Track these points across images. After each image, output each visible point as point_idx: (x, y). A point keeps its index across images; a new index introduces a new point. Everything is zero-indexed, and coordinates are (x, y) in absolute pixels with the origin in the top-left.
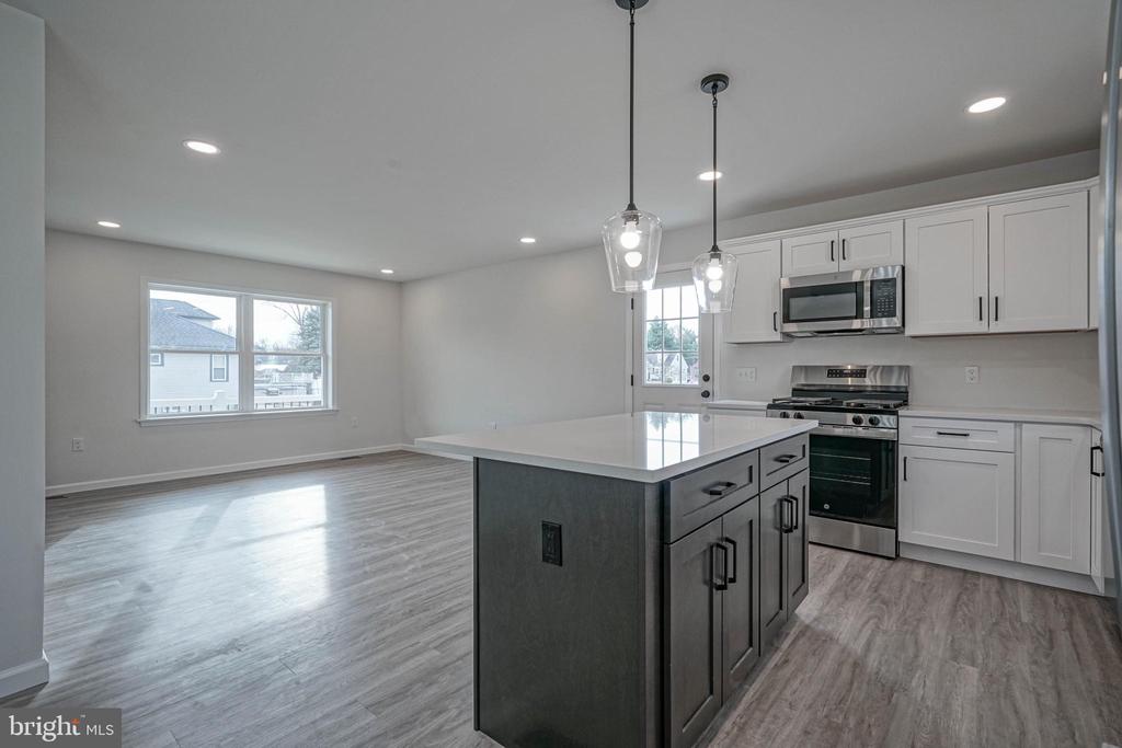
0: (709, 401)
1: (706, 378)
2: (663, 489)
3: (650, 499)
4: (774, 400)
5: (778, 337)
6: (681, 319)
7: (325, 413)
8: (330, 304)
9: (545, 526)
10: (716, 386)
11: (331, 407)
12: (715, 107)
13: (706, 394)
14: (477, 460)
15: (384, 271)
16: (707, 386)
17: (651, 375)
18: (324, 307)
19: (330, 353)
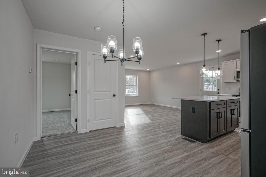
0: (219, 94)
1: (218, 90)
2: (210, 103)
3: (208, 104)
4: (234, 94)
5: (235, 81)
6: (212, 78)
7: (137, 96)
8: (138, 76)
9: (193, 108)
10: (221, 91)
11: (138, 95)
12: (219, 45)
13: (218, 93)
14: (182, 100)
15: (148, 70)
16: (219, 91)
17: (205, 89)
18: (137, 77)
19: (138, 85)
